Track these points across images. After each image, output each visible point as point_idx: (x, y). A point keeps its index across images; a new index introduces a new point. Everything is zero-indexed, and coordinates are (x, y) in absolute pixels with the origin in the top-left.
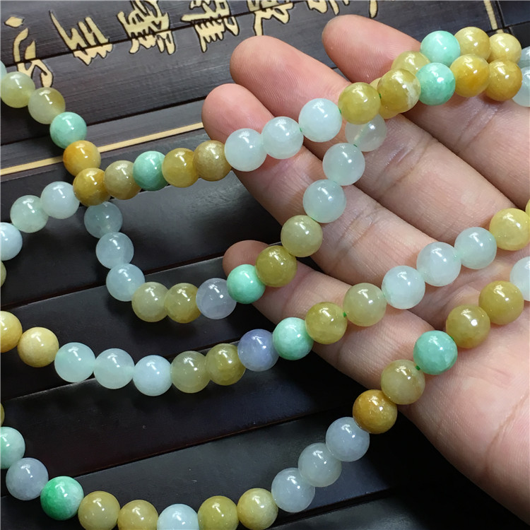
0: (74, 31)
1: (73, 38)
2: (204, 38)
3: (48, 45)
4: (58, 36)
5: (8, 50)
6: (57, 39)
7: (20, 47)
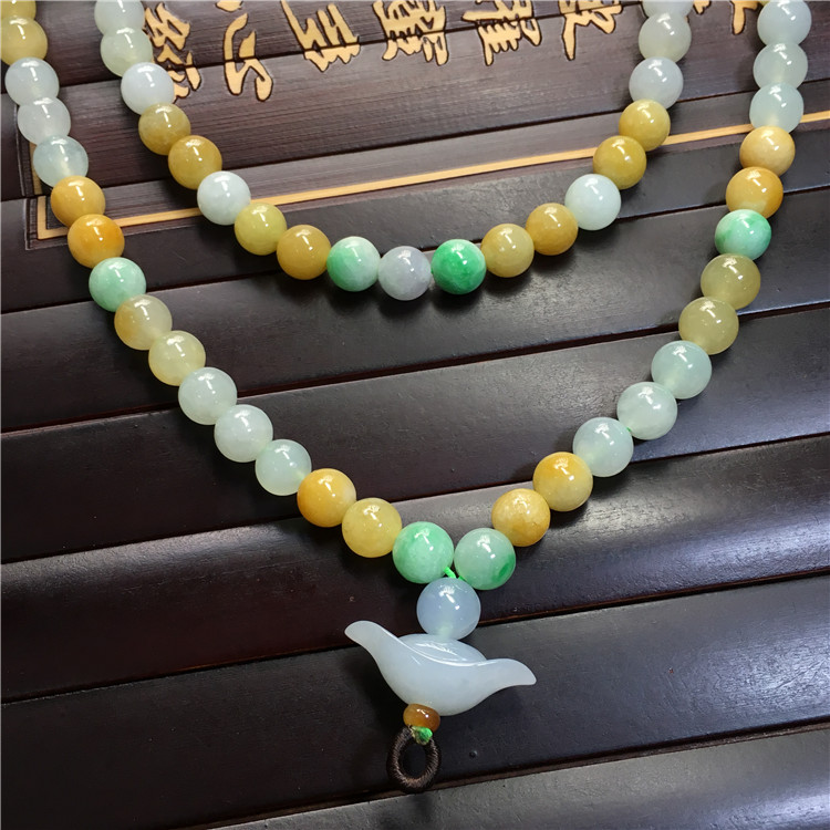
0: (311, 23)
1: (308, 32)
2: (491, 46)
3: (272, 40)
4: (289, 29)
5: (218, 42)
6: (286, 31)
7: (233, 39)
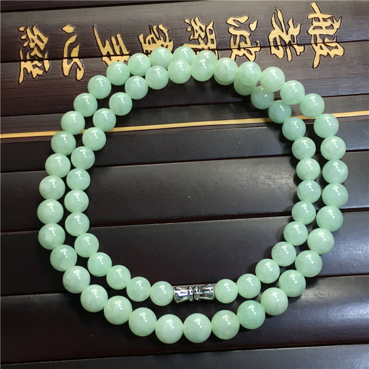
0: (107, 43)
1: (106, 47)
3: (87, 49)
5: (61, 48)
6: (95, 46)
7: (69, 47)
